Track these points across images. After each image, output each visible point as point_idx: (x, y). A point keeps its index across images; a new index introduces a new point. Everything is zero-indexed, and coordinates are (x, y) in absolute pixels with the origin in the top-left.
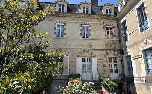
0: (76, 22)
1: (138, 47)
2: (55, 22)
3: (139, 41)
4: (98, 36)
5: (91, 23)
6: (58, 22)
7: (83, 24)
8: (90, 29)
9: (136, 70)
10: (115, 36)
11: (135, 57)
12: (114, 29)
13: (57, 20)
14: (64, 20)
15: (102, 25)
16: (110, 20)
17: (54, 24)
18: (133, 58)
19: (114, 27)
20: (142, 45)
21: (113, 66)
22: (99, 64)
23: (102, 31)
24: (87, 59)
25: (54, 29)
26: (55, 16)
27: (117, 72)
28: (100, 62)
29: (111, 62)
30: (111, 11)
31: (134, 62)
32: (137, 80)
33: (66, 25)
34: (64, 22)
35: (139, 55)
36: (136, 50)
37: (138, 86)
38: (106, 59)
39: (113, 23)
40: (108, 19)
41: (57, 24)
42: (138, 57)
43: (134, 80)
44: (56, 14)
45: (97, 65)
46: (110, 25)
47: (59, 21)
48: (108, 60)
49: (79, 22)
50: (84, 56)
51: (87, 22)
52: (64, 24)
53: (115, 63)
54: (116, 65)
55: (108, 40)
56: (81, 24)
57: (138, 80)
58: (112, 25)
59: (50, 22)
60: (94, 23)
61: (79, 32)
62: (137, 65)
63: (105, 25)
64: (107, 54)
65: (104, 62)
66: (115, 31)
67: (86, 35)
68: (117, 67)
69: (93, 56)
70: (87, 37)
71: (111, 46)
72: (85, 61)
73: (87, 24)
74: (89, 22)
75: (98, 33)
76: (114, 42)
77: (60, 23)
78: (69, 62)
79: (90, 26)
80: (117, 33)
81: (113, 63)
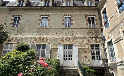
0: (59, 13)
1: (118, 30)
2: (40, 15)
3: (119, 23)
4: (80, 25)
5: (73, 14)
6: (43, 15)
7: (66, 15)
8: (72, 19)
9: (118, 54)
10: (97, 24)
11: (116, 40)
12: (95, 19)
13: (42, 13)
14: (48, 13)
15: (84, 15)
16: (92, 11)
17: (39, 17)
18: (114, 42)
19: (96, 16)
20: (122, 26)
21: (95, 53)
22: (80, 51)
23: (84, 21)
24: (69, 46)
25: (39, 21)
26: (40, 10)
27: (100, 59)
28: (82, 49)
29: (93, 49)
30: (93, 3)
31: (116, 47)
32: (119, 65)
33: (50, 17)
34: (48, 14)
35: (120, 38)
36: (116, 34)
37: (121, 72)
38: (87, 46)
39: (95, 13)
40: (89, 10)
41: (42, 16)
42: (119, 40)
43: (117, 66)
44: (41, 8)
45: (79, 51)
46: (91, 15)
47: (44, 13)
48: (90, 47)
49: (62, 13)
50: (65, 43)
51: (69, 14)
52: (48, 16)
53: (98, 50)
54: (99, 52)
55: (90, 28)
56: (63, 15)
57: (121, 65)
58: (93, 15)
59: (36, 15)
60: (76, 14)
61: (62, 22)
62: (118, 49)
63: (86, 15)
64: (89, 41)
65: (85, 49)
66: (96, 20)
67: (69, 25)
68: (99, 54)
69: (75, 43)
70: (69, 26)
71: (93, 34)
72: (66, 48)
73: (70, 15)
74: (71, 14)
75: (80, 23)
76: (95, 30)
77: (45, 15)
78: (50, 49)
79: (72, 16)
80: (99, 22)
81: (95, 50)
